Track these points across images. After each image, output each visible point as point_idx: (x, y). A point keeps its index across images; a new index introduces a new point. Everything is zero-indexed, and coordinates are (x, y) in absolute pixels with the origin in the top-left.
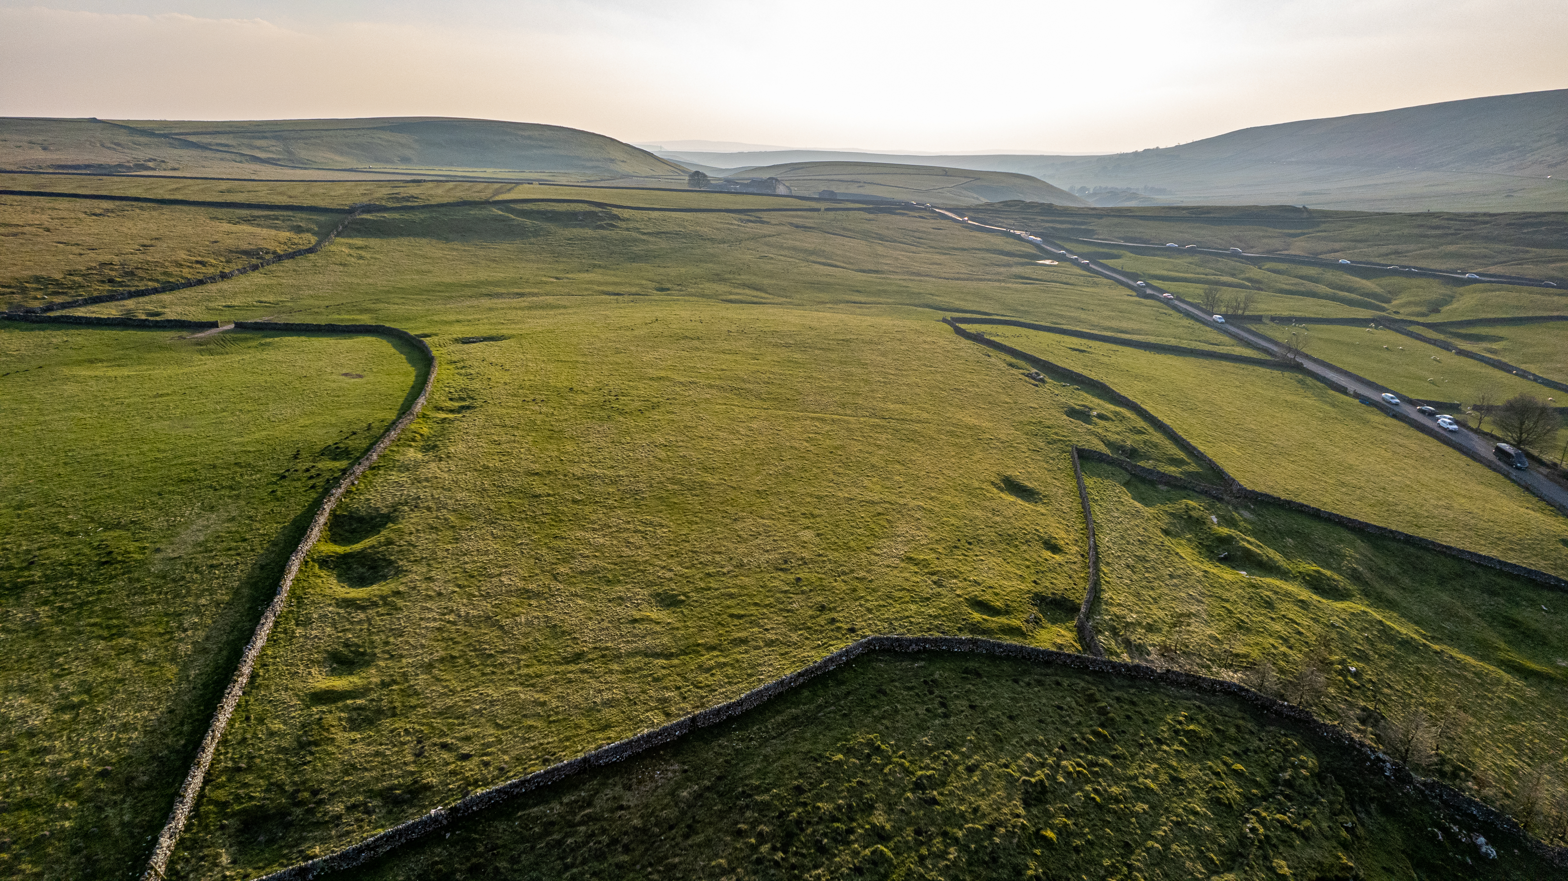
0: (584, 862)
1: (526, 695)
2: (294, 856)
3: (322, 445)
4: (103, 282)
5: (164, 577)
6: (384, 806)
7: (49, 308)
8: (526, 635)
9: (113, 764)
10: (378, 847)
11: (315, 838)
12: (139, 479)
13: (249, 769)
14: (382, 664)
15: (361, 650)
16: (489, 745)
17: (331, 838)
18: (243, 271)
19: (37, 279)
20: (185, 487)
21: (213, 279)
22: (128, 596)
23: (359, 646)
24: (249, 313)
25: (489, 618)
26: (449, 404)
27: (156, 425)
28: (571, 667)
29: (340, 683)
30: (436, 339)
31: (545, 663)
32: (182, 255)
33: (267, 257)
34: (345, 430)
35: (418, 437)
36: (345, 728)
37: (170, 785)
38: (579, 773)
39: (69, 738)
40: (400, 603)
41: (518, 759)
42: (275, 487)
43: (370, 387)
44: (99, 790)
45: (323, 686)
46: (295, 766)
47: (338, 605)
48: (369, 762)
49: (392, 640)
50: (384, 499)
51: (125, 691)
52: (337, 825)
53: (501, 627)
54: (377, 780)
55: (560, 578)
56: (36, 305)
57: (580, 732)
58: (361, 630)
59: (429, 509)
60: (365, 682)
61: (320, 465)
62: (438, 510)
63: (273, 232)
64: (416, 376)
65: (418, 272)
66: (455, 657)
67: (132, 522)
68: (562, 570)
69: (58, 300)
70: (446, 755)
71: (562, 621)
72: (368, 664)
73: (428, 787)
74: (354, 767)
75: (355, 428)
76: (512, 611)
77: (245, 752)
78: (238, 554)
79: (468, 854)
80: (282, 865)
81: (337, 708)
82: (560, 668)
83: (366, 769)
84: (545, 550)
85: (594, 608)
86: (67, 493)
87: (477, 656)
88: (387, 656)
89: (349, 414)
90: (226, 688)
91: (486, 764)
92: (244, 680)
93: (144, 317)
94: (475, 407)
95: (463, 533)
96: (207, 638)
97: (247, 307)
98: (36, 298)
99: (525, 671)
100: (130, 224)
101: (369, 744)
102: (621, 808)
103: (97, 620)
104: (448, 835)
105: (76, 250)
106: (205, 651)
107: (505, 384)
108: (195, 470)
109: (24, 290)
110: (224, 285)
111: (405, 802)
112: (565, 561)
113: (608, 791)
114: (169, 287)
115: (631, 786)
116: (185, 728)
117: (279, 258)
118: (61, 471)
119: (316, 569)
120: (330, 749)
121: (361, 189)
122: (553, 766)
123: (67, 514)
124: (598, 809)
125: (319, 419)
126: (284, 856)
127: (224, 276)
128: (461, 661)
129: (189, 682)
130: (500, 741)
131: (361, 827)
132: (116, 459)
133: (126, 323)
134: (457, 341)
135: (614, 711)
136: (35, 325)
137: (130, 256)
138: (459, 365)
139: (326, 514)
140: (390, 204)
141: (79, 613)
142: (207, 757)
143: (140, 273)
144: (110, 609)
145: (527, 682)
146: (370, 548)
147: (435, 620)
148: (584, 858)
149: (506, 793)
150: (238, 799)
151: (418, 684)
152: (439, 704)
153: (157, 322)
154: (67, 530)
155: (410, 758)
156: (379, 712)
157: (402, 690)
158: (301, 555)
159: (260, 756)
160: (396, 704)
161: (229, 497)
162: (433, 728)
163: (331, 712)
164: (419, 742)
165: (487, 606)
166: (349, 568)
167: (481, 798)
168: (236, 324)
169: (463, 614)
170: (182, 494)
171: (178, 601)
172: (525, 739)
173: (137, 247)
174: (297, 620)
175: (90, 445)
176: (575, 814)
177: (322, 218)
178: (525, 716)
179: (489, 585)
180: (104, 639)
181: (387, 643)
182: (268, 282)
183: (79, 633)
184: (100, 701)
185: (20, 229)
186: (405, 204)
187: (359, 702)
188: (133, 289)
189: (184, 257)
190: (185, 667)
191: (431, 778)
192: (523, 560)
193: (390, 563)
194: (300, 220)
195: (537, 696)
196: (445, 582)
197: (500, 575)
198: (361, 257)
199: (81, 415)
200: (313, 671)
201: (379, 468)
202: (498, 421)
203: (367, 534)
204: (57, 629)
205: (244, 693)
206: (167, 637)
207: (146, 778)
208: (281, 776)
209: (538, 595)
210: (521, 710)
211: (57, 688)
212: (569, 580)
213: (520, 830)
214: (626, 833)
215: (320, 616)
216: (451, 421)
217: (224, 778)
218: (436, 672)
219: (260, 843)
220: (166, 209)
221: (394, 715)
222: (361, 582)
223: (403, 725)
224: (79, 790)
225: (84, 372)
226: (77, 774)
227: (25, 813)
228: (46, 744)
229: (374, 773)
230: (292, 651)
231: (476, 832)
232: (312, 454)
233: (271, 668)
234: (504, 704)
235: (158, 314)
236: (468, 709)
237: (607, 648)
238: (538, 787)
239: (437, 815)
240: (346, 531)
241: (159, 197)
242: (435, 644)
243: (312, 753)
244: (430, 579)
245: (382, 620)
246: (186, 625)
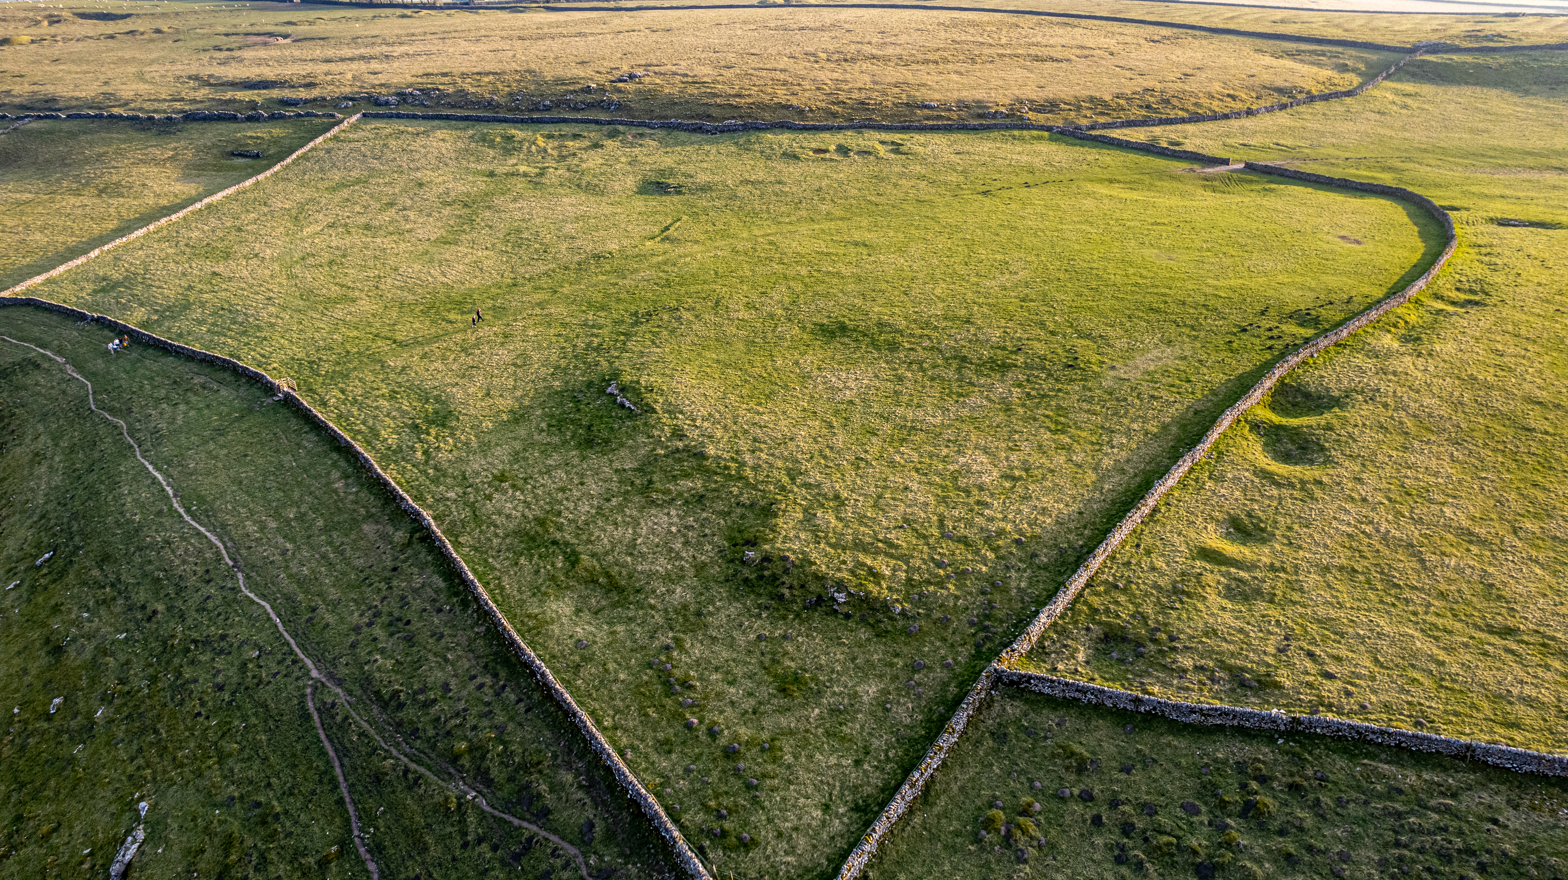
0: (1421, 851)
1: (1422, 644)
2: (1135, 684)
3: (1292, 308)
4: (1141, 107)
5: (1111, 394)
6: (1229, 682)
7: (1093, 128)
8: (1449, 581)
9: (1026, 537)
10: (1209, 715)
11: (1158, 678)
12: (1117, 298)
13: (1125, 591)
14: (1278, 547)
15: (1262, 525)
16: (1359, 676)
17: (1172, 685)
18: (1270, 110)
19: (1092, 99)
20: (1153, 316)
21: (1238, 115)
22: (1078, 401)
23: (1261, 521)
24: (1263, 154)
25: (1412, 546)
26: (1454, 295)
27: (1146, 252)
28: (1493, 639)
29: (1231, 549)
30: (1464, 214)
31: (1461, 620)
32: (1217, 87)
33: (1299, 97)
34: (1322, 297)
35: (1402, 323)
36: (1220, 592)
37: (1061, 574)
38: (1455, 757)
39: (1004, 503)
40: (1318, 493)
41: (1387, 707)
42: (1233, 338)
43: (1365, 256)
44: (1011, 553)
45: (1214, 545)
46: (1164, 607)
47: (1255, 473)
48: (1231, 634)
49: (1296, 527)
50: (1339, 381)
51: (1053, 481)
52: (1181, 677)
53: (1422, 561)
54: (1232, 654)
55: (1522, 534)
56: (1084, 122)
57: (1475, 714)
58: (1269, 506)
59: (1386, 406)
60: (1255, 558)
61: (1284, 327)
62: (1396, 409)
63: (1315, 69)
64: (1424, 254)
65: (1472, 131)
66: (1356, 571)
67: (1101, 336)
68: (1529, 525)
69: (1102, 120)
70: (1309, 664)
71: (1505, 584)
72: (1264, 541)
73: (1278, 686)
74: (1215, 632)
75: (1333, 297)
76: (1443, 549)
77: (1126, 574)
78: (1179, 393)
79: (1294, 769)
80: (1123, 685)
81: (1220, 571)
82: (1478, 634)
83: (1226, 641)
84: (1513, 496)
85: (1556, 586)
86: (1060, 296)
87: (1382, 580)
88: (1285, 541)
89: (1332, 281)
90: (1129, 511)
91: (1349, 694)
92: (1146, 510)
93: (1165, 145)
94: (1485, 305)
95: (1416, 444)
96: (1128, 461)
97: (1263, 148)
98: (1086, 117)
99: (1429, 618)
100: (1179, 52)
101: (1237, 618)
102: (1495, 822)
103: (1051, 413)
104: (1280, 741)
105: (1128, 74)
106: (1123, 471)
107: (1539, 284)
108: (1166, 302)
109: (1079, 108)
110: (1248, 123)
111: (1251, 688)
112: (1536, 516)
113: (1485, 795)
114: (1196, 118)
115: (1518, 805)
116: (1086, 532)
117: (1311, 98)
118: (1061, 276)
119: (1246, 431)
120: (1200, 605)
121: (1434, 24)
122: (1425, 733)
123: (1055, 315)
124: (1463, 807)
125: (1298, 279)
126: (1127, 679)
127: (1249, 113)
128: (1362, 578)
129: (1102, 493)
130: (1373, 679)
131: (1201, 690)
132: (1105, 276)
133: (1150, 149)
134: (1492, 220)
135: (1532, 713)
136: (1078, 141)
137: (1171, 84)
138: (1483, 250)
139: (1274, 379)
140: (1466, 44)
141: (1039, 403)
142: (1096, 563)
143: (1175, 102)
144: (1062, 408)
145: (1430, 631)
146: (1307, 427)
147: (1349, 524)
148: (1423, 848)
149: (1358, 732)
150: (1107, 611)
151: (1307, 582)
152: (1321, 612)
153: (1175, 151)
154: (1051, 329)
155: (1271, 650)
156: (1258, 592)
157: (1287, 580)
158: (1236, 413)
159: (1137, 584)
160: (1277, 592)
161: (1189, 336)
162: (1306, 632)
163: (1212, 572)
164: (1286, 639)
165: (1414, 533)
166: (1279, 441)
167: (1329, 725)
168: (1246, 164)
169: (1382, 530)
170: (1148, 322)
171: (1115, 419)
172: (1403, 689)
173: (1179, 75)
174: (1211, 473)
175: (1088, 258)
176: (1432, 796)
177: (1373, 57)
178: (1413, 666)
179: (1425, 510)
180: (1051, 431)
181: (1290, 529)
182: (1292, 124)
183: (1035, 420)
184: (1033, 482)
185: (1091, 52)
186: (1485, 44)
187: (1242, 574)
188: (1164, 117)
189: (1218, 89)
190: (1102, 479)
191: (1284, 678)
192: (1480, 497)
193: (1322, 449)
194: (1349, 56)
195: (1436, 651)
196: (1375, 489)
197: (1443, 504)
198: (1405, 107)
199: (1089, 229)
200: (1209, 526)
201: (1345, 346)
202: (1510, 328)
203: (1309, 412)
204: (1021, 411)
205: (1142, 522)
206: (1097, 447)
207: (1045, 560)
208: (1149, 609)
209: (1483, 542)
210: (1411, 658)
211: (1007, 459)
212: (1532, 541)
213: (1359, 777)
214: (1488, 852)
215: (1235, 478)
216: (1449, 315)
217: (1102, 589)
218: (1330, 577)
219: (1111, 658)
220: (1216, 39)
221: (1271, 601)
222: (1286, 458)
223: (1277, 614)
224: (999, 547)
225: (1103, 190)
226: (1001, 533)
227: (962, 546)
228: (988, 500)
229: (1231, 648)
230: (1197, 501)
231: (1310, 753)
232: (1280, 314)
233: (1173, 509)
234: (1393, 643)
235: (1178, 144)
236: (1350, 630)
237: (1553, 638)
238: (1398, 746)
239: (1277, 717)
240: (1289, 402)
241: (1213, 26)
242: (1340, 549)
243: (1182, 602)
244: (1359, 480)
245: (1293, 504)
246: (1114, 443)
